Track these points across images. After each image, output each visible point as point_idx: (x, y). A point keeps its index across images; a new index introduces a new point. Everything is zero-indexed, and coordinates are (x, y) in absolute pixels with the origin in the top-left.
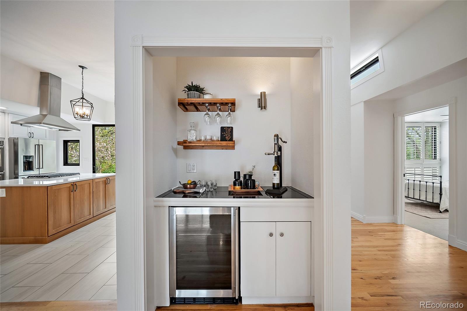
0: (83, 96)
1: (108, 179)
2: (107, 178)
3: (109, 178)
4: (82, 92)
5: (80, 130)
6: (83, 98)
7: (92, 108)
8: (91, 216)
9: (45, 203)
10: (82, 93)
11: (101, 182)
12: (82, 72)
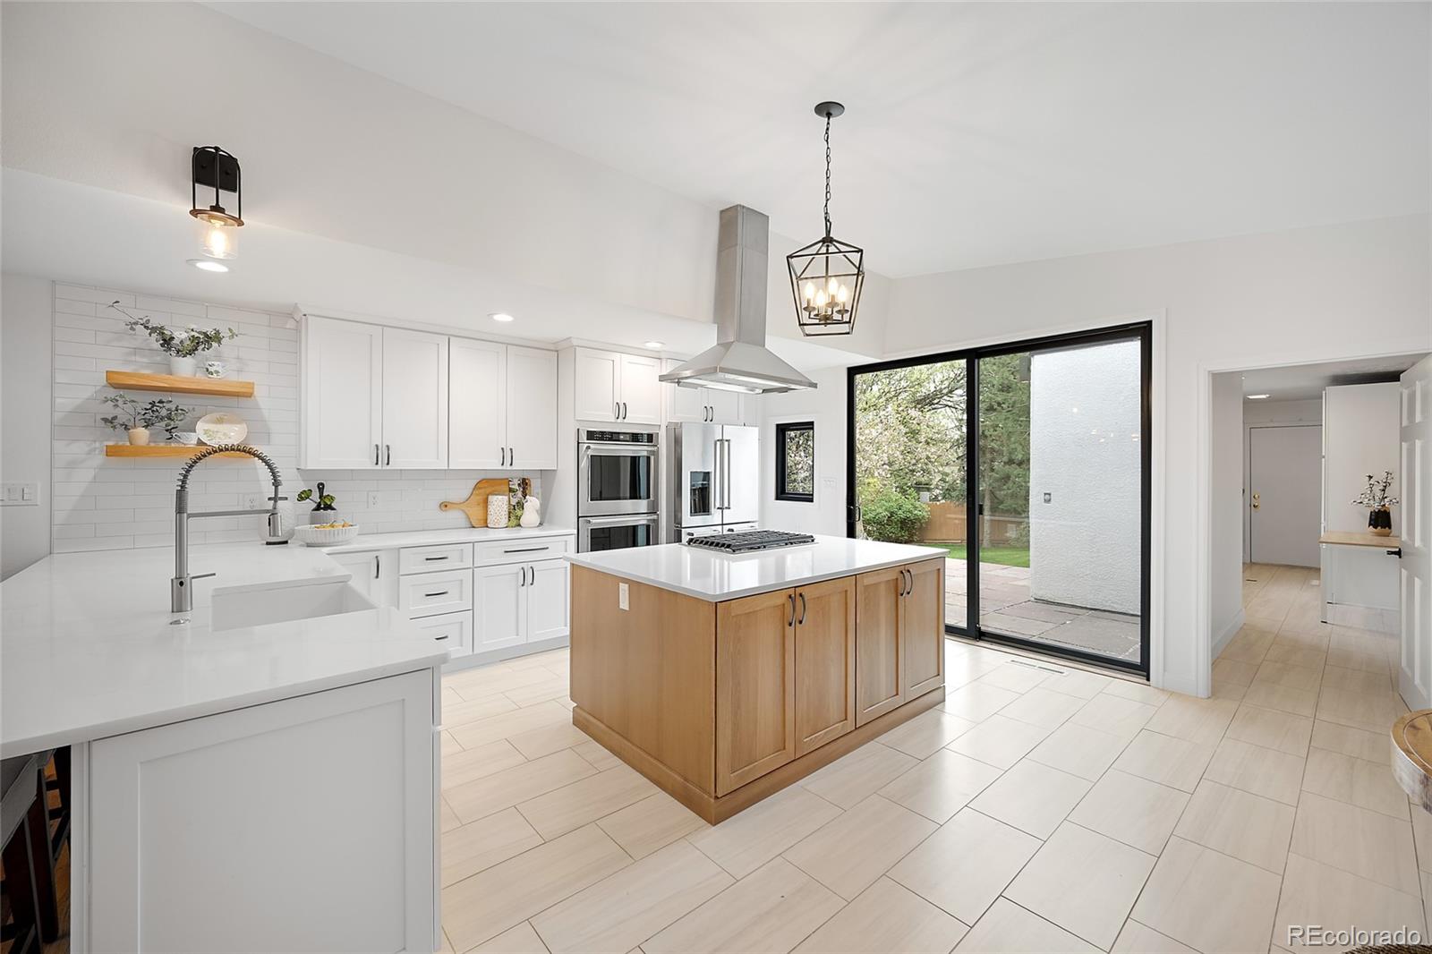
0: (828, 232)
1: (907, 575)
2: (904, 570)
3: (909, 571)
4: (827, 213)
5: (814, 386)
6: (828, 240)
7: (860, 278)
8: (850, 726)
9: (711, 667)
10: (826, 218)
11: (883, 588)
12: (828, 129)
